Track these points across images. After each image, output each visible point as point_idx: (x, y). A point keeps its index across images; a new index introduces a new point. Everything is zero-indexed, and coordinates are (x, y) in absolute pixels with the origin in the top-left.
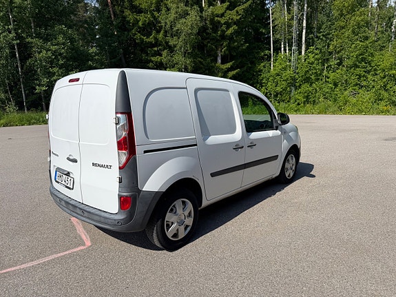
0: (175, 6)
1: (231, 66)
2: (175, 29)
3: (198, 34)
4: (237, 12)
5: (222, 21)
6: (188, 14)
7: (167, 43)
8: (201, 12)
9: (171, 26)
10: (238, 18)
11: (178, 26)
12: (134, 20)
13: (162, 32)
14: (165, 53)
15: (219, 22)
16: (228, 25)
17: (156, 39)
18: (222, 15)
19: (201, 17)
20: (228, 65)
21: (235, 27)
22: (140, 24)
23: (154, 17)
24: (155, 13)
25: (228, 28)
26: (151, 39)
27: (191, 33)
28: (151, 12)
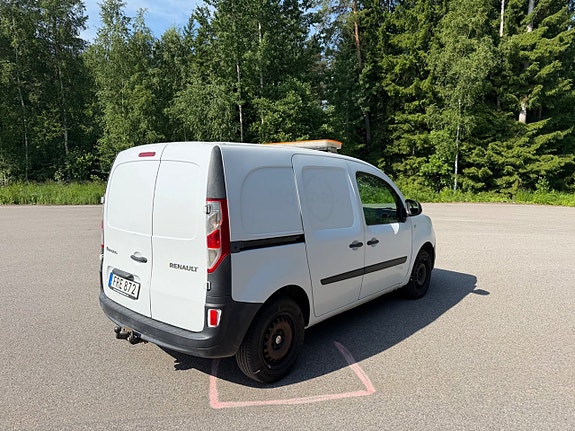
0: (451, 40)
1: (545, 127)
2: (450, 74)
3: (488, 78)
4: (561, 40)
5: (532, 55)
6: (474, 50)
7: (435, 94)
8: (496, 45)
9: (444, 70)
10: (563, 49)
11: (455, 68)
12: (388, 65)
13: (429, 78)
14: (430, 109)
15: (526, 58)
16: (542, 62)
17: (418, 88)
18: (533, 47)
19: (494, 52)
20: (540, 124)
21: (557, 63)
22: (397, 69)
23: (419, 59)
24: (421, 52)
25: (541, 66)
26: (410, 90)
27: (476, 78)
28: (414, 51)
